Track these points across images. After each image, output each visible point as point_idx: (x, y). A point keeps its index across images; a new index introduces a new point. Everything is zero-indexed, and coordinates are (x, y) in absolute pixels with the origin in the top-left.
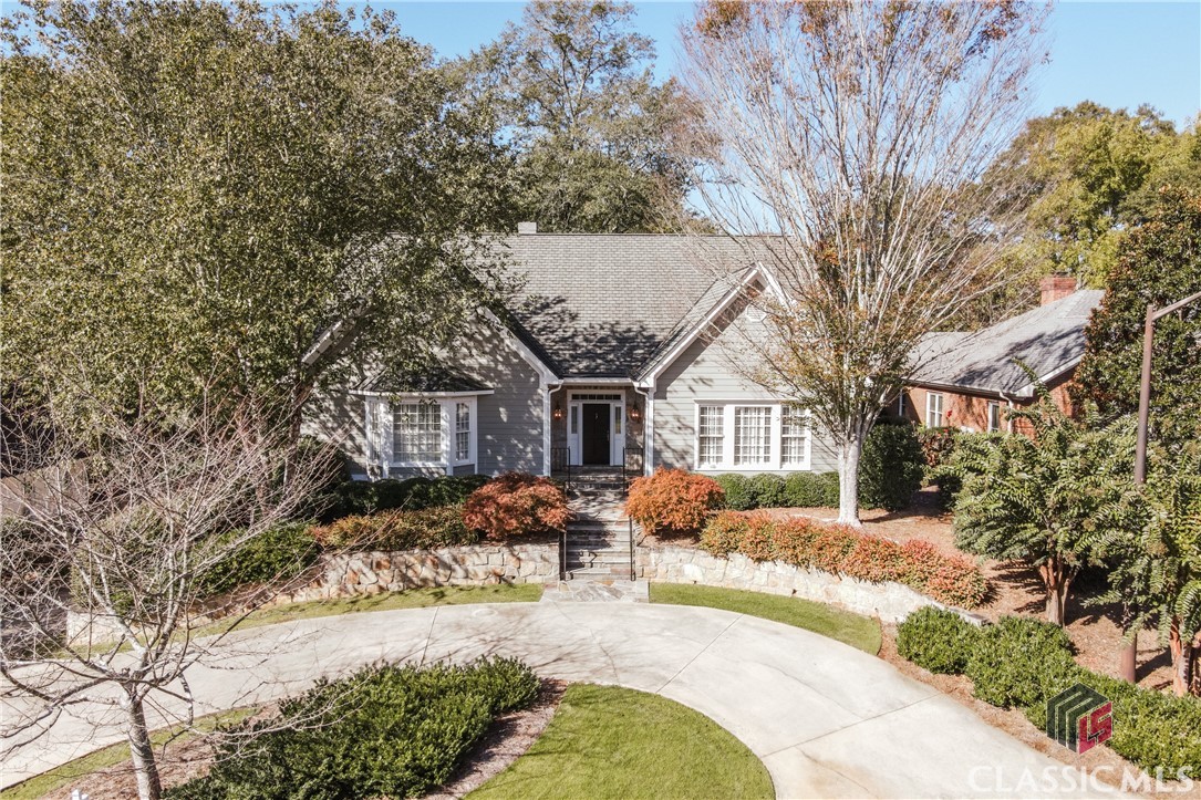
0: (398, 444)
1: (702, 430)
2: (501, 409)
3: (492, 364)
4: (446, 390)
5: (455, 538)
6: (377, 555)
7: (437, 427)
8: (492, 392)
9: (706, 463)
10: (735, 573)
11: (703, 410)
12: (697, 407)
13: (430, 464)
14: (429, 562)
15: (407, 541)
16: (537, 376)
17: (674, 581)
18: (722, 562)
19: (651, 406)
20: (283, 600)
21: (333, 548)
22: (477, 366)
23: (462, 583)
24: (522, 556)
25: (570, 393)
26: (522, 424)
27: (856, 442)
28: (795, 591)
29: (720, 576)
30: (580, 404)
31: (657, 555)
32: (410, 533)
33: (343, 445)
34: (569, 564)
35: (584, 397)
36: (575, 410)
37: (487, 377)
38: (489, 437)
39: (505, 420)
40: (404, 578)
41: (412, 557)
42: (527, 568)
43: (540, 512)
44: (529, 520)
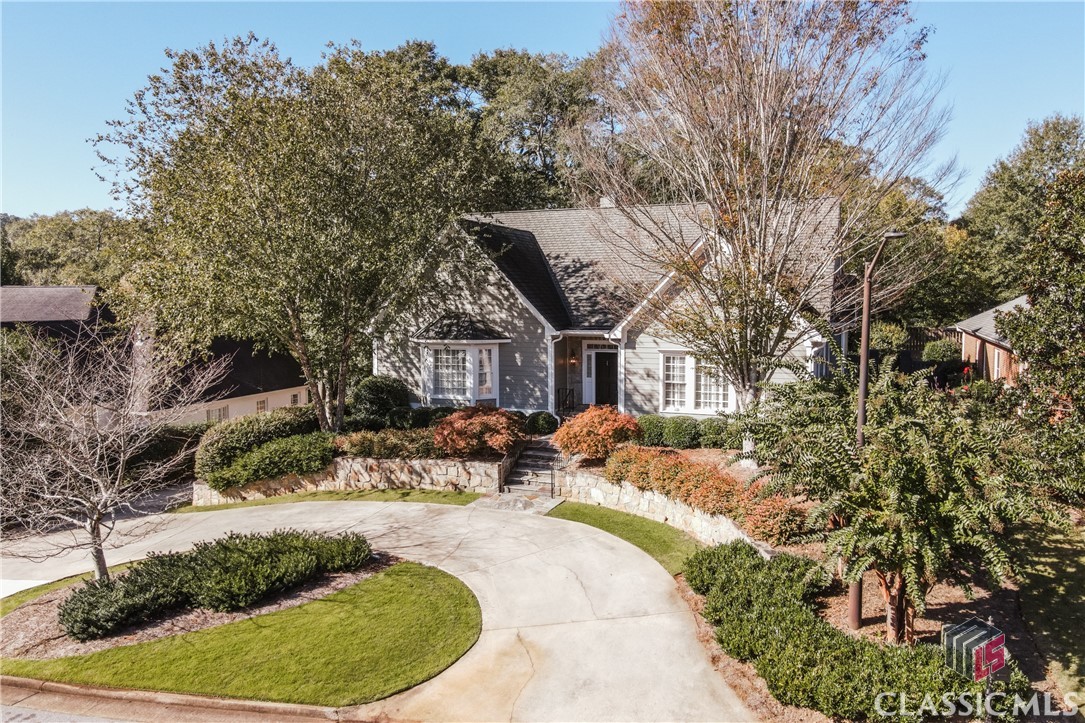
0: (437, 379)
1: (668, 377)
2: (517, 355)
3: (510, 319)
4: (467, 339)
5: (427, 452)
6: (371, 461)
7: (464, 368)
8: (510, 341)
9: (671, 406)
10: (626, 499)
11: (668, 360)
12: (661, 355)
13: (460, 398)
14: (406, 469)
15: (393, 452)
16: (543, 328)
17: (583, 501)
18: (616, 488)
19: (623, 355)
20: (311, 487)
21: (344, 453)
22: (498, 320)
23: (428, 487)
24: (472, 470)
25: (585, 343)
26: (532, 368)
27: (751, 391)
28: (666, 519)
29: (615, 500)
30: (593, 353)
31: (571, 478)
32: (395, 446)
33: (406, 380)
34: (509, 479)
35: (597, 347)
36: (589, 357)
37: (506, 329)
38: (508, 378)
39: (519, 364)
40: (389, 480)
41: (394, 464)
42: (475, 480)
43: (487, 437)
44: (475, 442)
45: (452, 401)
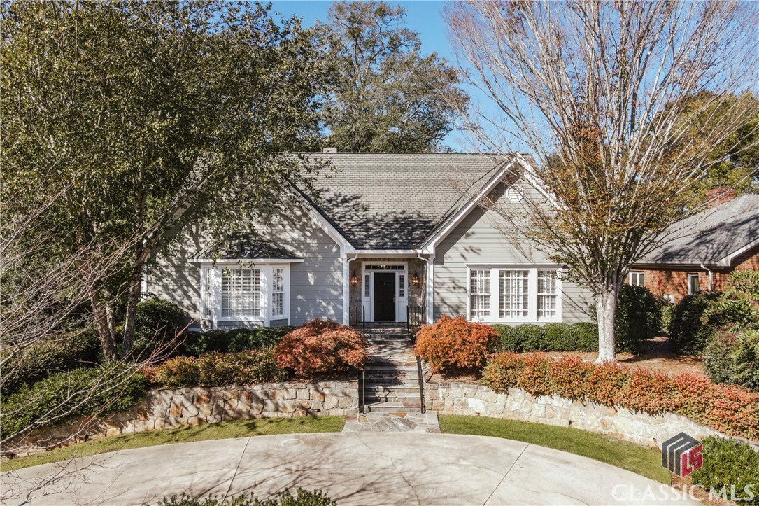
0: (225, 303)
1: (473, 290)
2: (309, 274)
3: (302, 238)
4: (264, 257)
5: (268, 375)
6: (199, 391)
7: (257, 288)
8: (302, 261)
9: (476, 317)
10: (515, 406)
11: (473, 274)
12: (468, 270)
13: (252, 319)
14: (243, 398)
15: (225, 378)
16: (338, 248)
17: (459, 413)
18: (502, 396)
19: (430, 269)
20: (113, 431)
21: (158, 385)
22: (290, 240)
23: (272, 415)
24: (326, 391)
25: (364, 264)
26: (324, 288)
27: (613, 292)
28: (571, 422)
29: (500, 409)
30: (372, 273)
31: (444, 390)
32: (228, 371)
34: (367, 399)
35: (375, 268)
36: (367, 278)
37: (298, 248)
38: (299, 297)
39: (312, 283)
40: (221, 411)
41: (228, 392)
42: (331, 401)
43: (342, 353)
44: (332, 359)
45: (242, 322)
